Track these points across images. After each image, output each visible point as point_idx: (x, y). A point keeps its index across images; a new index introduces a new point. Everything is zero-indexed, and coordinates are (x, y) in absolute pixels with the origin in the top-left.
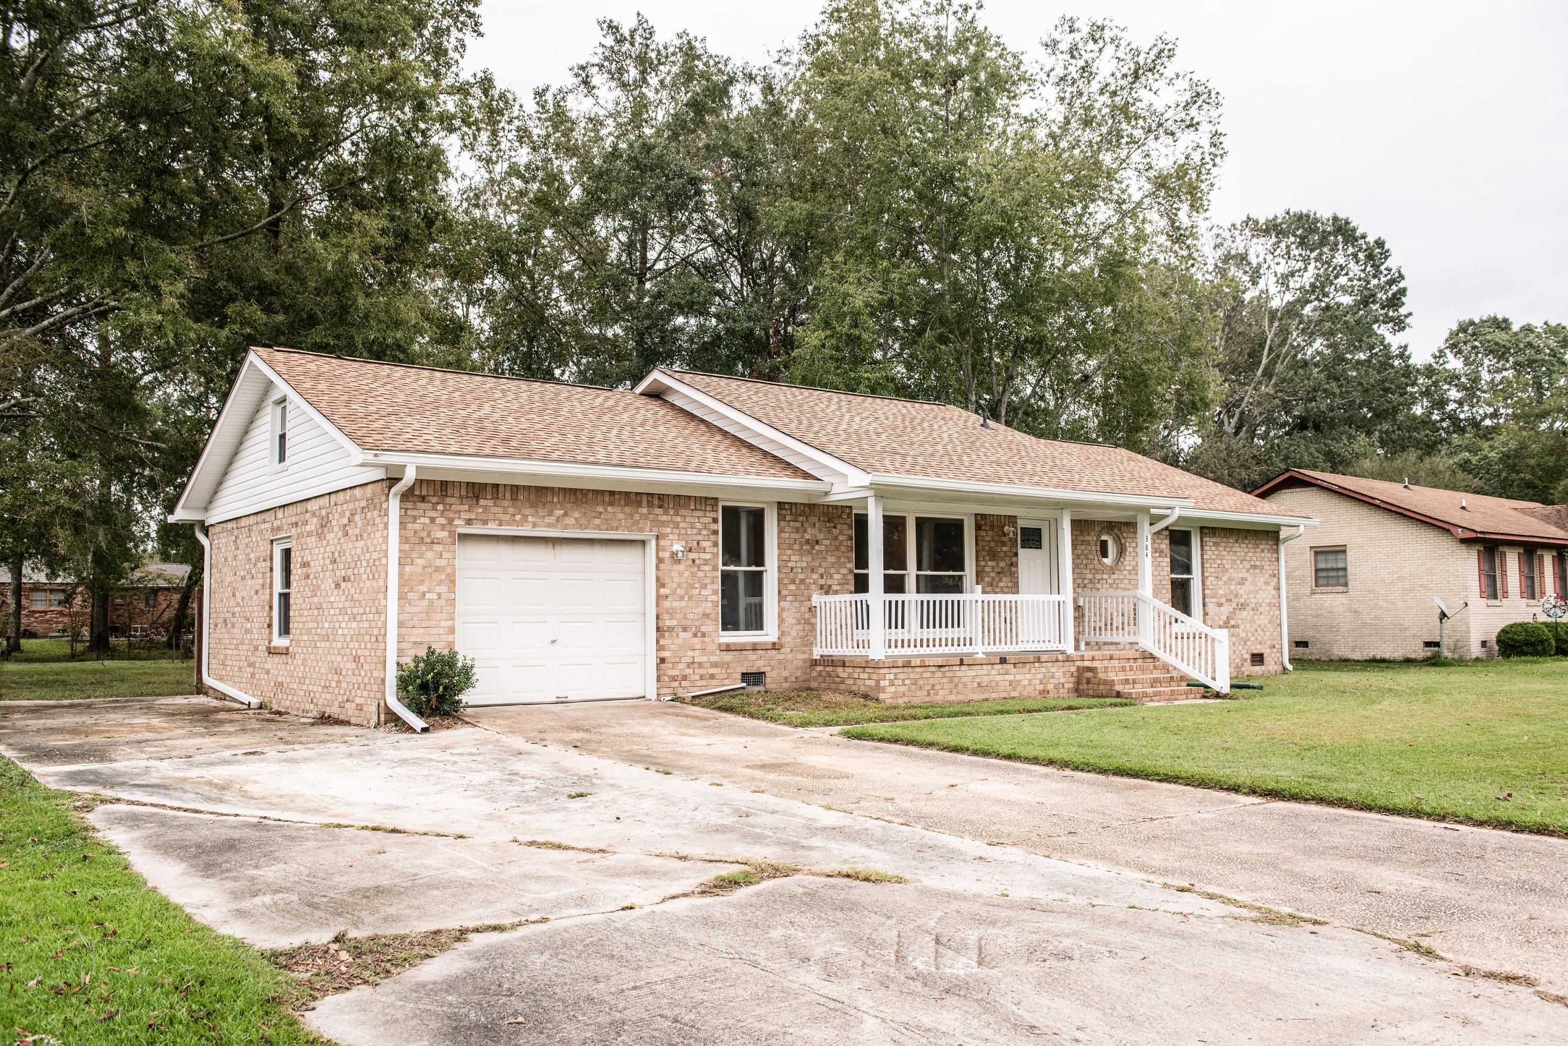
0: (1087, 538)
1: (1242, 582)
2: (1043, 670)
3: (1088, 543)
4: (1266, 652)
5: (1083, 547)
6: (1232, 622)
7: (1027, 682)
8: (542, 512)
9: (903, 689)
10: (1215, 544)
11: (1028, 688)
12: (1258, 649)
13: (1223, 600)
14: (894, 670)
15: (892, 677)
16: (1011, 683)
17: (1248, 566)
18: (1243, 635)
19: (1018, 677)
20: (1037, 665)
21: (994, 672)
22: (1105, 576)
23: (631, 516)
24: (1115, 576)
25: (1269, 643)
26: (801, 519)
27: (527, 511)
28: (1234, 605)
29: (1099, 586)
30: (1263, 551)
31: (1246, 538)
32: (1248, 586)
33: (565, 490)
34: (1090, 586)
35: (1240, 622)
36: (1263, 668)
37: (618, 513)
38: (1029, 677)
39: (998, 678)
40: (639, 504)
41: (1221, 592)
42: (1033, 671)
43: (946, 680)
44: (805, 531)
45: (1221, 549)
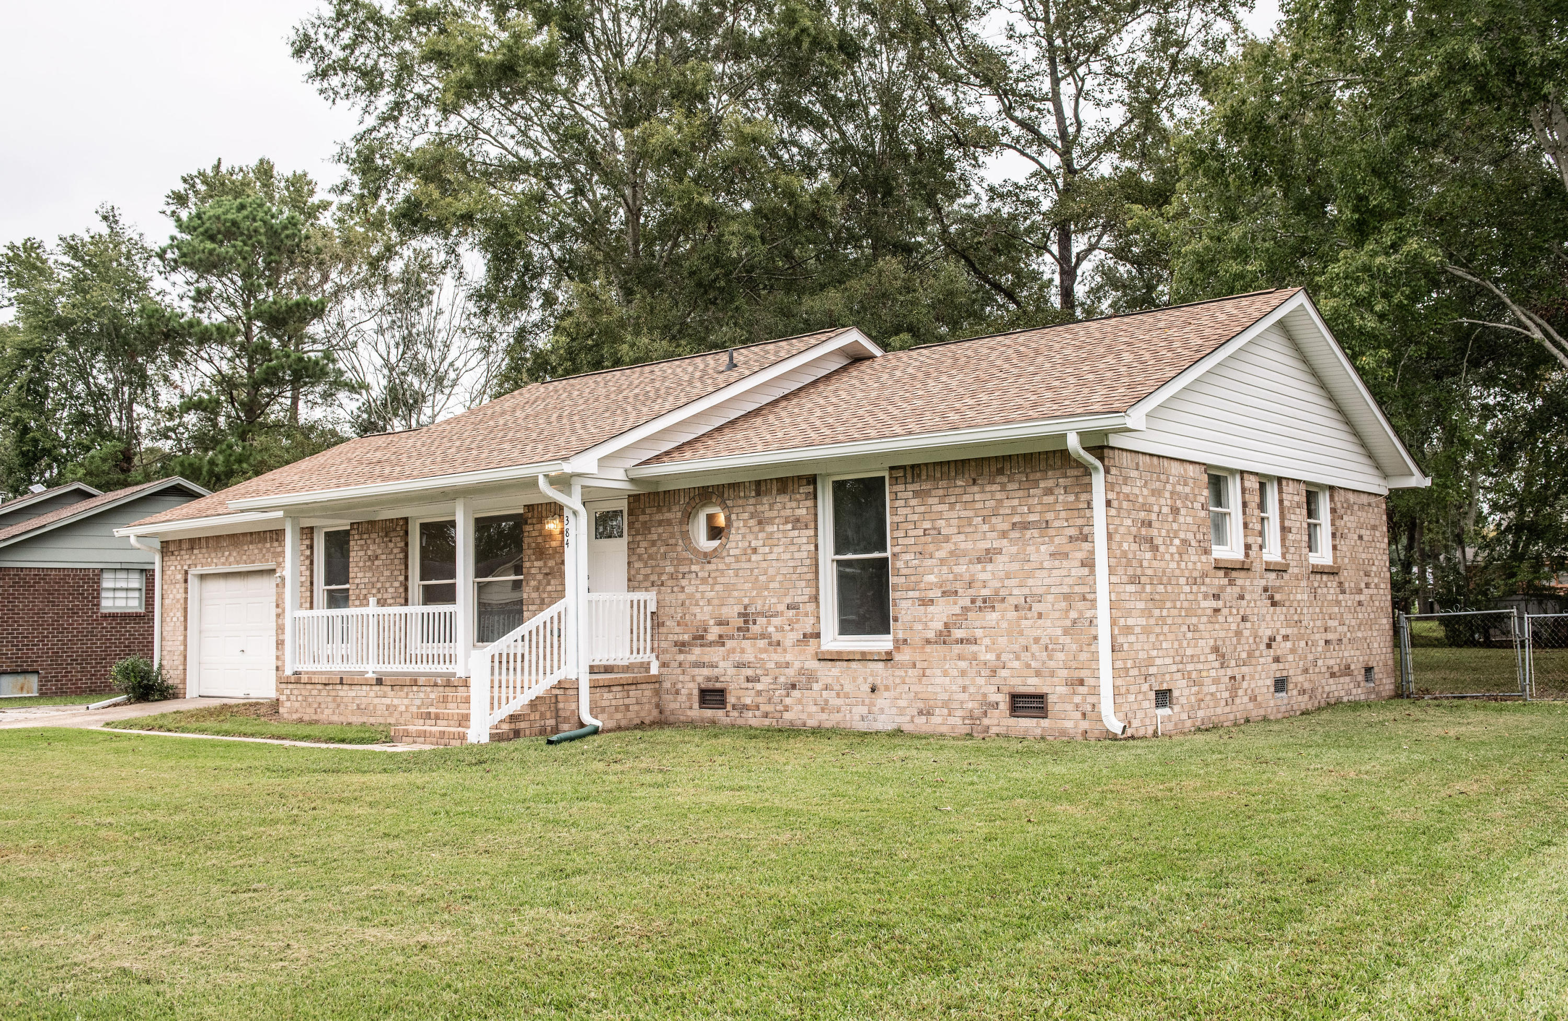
0: (668, 516)
1: (988, 556)
2: (422, 695)
3: (669, 522)
4: (1056, 692)
5: (660, 530)
6: (958, 634)
7: (403, 708)
8: (220, 555)
9: (297, 705)
10: (916, 494)
11: (404, 715)
12: (1032, 685)
13: (935, 593)
14: (290, 686)
15: (288, 692)
16: (388, 707)
17: (1006, 526)
18: (991, 657)
19: (396, 701)
20: (415, 688)
21: (372, 694)
22: (694, 568)
23: (261, 550)
24: (712, 567)
25: (1064, 673)
26: (365, 536)
27: (213, 555)
28: (967, 602)
29: (684, 582)
30: (1049, 491)
31: (1000, 472)
32: (1001, 563)
33: (228, 535)
34: (670, 583)
35: (979, 633)
36: (1045, 723)
37: (253, 549)
38: (406, 701)
39: (376, 701)
40: (265, 540)
41: (931, 578)
42: (411, 695)
43: (330, 699)
44: (368, 548)
45: (931, 501)
